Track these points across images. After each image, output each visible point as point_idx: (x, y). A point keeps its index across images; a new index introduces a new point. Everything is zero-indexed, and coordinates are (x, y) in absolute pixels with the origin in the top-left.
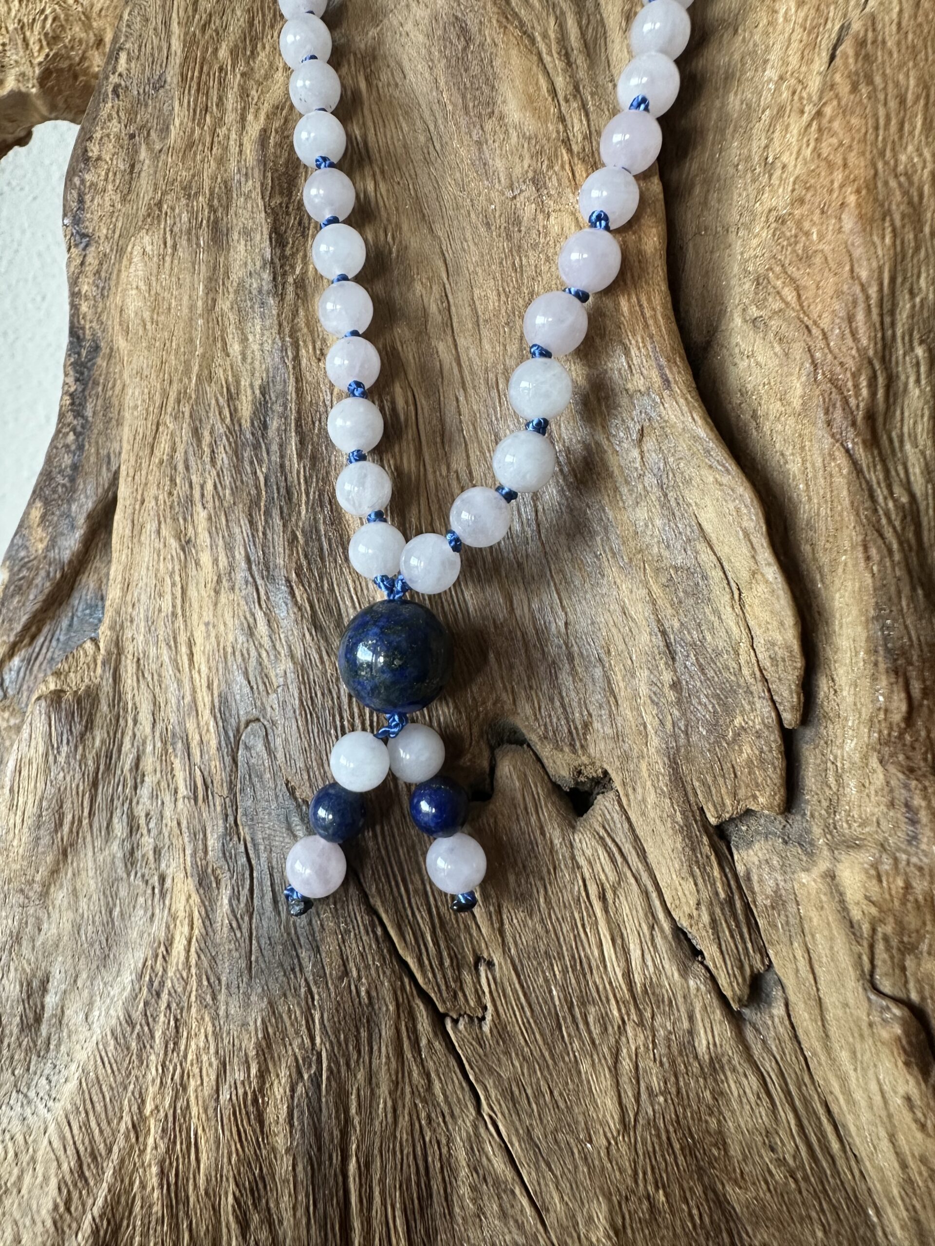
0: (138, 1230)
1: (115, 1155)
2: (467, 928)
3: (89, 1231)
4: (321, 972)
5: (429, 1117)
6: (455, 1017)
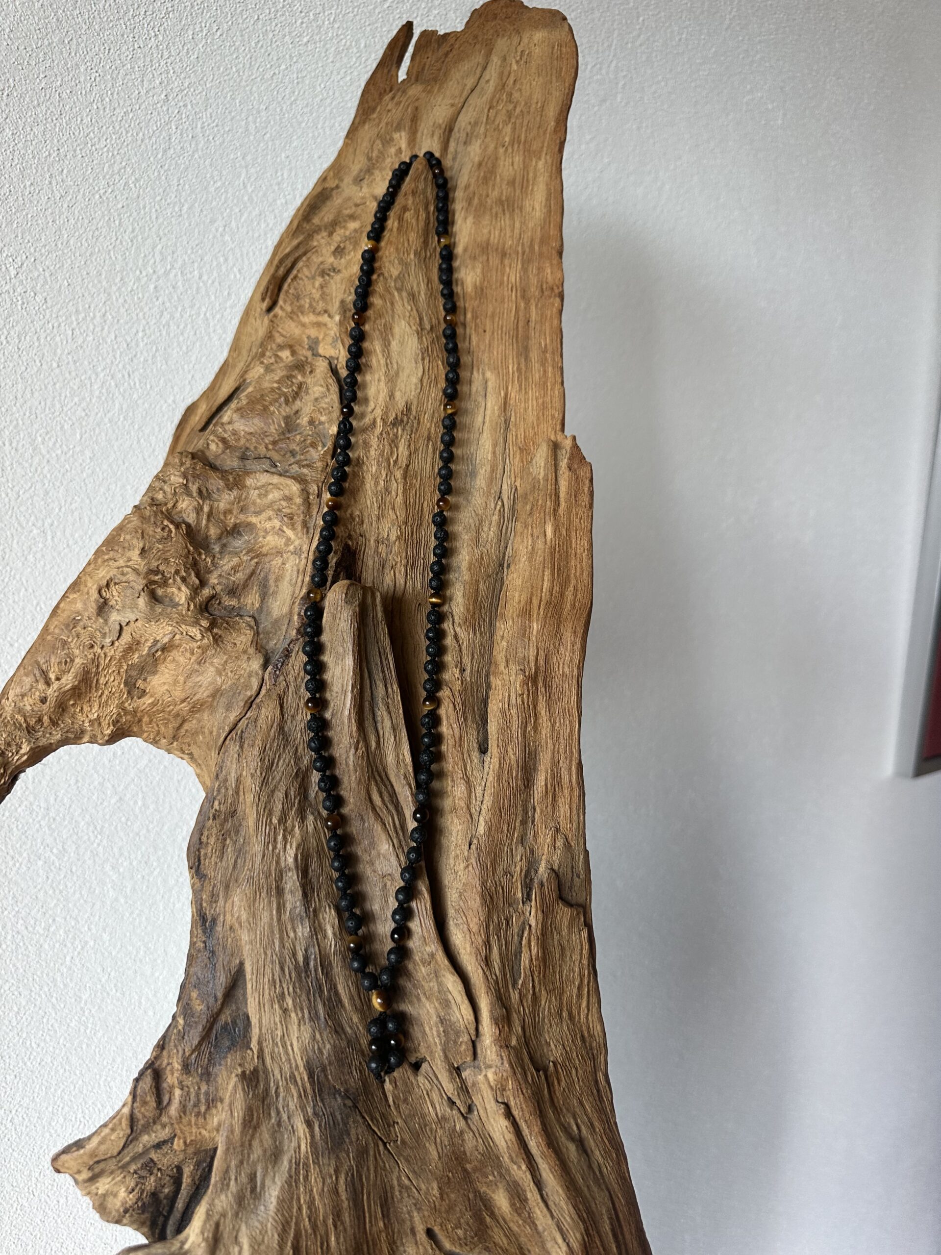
0: (305, 1240)
1: (294, 1220)
2: (391, 1115)
3: (290, 1245)
4: (351, 1142)
5: (385, 1174)
6: (390, 1143)
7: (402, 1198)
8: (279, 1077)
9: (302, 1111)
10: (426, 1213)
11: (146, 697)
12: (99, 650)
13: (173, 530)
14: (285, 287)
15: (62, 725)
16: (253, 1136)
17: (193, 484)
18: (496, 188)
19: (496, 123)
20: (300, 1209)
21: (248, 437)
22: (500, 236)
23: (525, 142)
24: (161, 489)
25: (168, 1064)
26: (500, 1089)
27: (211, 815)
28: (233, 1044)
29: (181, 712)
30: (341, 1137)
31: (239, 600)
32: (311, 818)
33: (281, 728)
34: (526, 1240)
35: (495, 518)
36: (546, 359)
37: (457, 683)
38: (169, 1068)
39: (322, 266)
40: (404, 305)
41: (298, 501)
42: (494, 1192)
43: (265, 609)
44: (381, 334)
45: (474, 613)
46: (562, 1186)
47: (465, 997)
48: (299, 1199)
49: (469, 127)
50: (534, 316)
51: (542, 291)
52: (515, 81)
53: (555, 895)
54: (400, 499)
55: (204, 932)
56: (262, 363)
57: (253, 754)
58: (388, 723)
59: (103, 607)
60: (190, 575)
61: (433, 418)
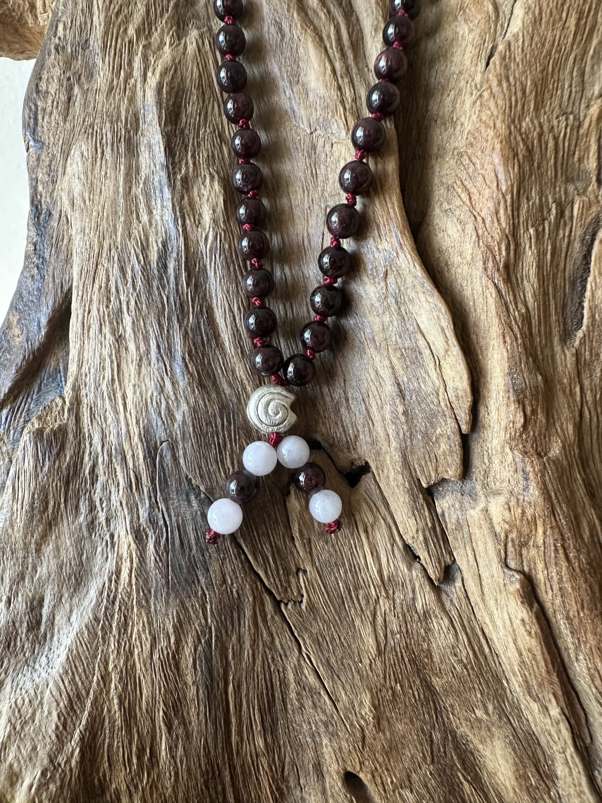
0: (107, 735)
1: (91, 696)
2: (292, 553)
3: (78, 738)
4: (210, 582)
5: (273, 658)
6: (286, 602)
7: (302, 706)
8: (100, 448)
9: (131, 513)
10: (344, 744)
20: (105, 678)
48: (105, 662)
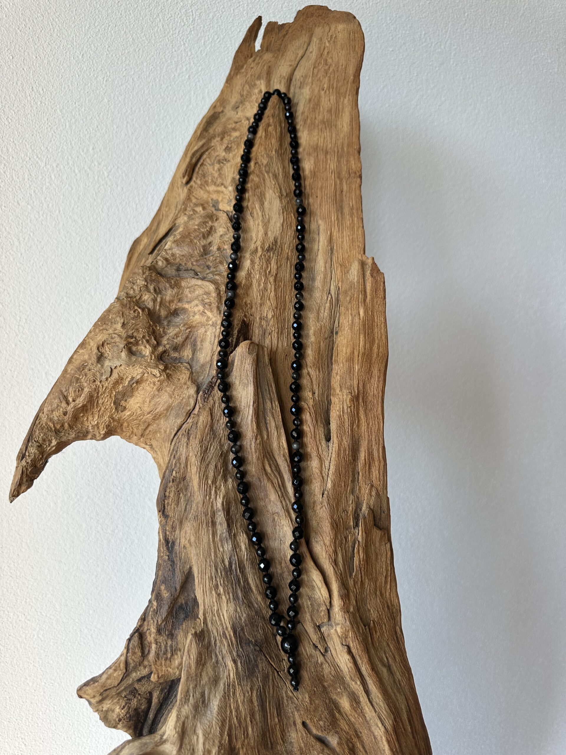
0: (234, 730)
1: (228, 719)
3: (226, 734)
5: (279, 691)
6: (280, 671)
8: (216, 635)
9: (230, 654)
10: (302, 712)
11: (126, 411)
12: (99, 383)
13: (141, 312)
14: (197, 169)
15: (76, 429)
16: (202, 669)
17: (151, 285)
18: (321, 114)
19: (319, 76)
21: (181, 258)
22: (324, 142)
23: (336, 87)
24: (132, 288)
25: (148, 630)
26: (344, 638)
27: (171, 480)
28: (186, 617)
29: (147, 420)
30: (253, 669)
31: (180, 353)
32: (230, 480)
33: (212, 427)
34: (359, 726)
35: (328, 305)
36: (353, 213)
37: (311, 401)
38: (148, 632)
39: (218, 158)
40: (270, 181)
41: (214, 295)
42: (340, 699)
43: (195, 359)
44: (259, 197)
45: (319, 360)
46: (380, 693)
47: (324, 584)
48: (230, 706)
49: (302, 79)
50: (345, 188)
51: (350, 175)
52: (328, 53)
53: (372, 523)
54: (273, 294)
55: (168, 549)
56: (185, 214)
57: (195, 443)
58: (273, 424)
59: (100, 358)
60: (151, 338)
61: (289, 247)
